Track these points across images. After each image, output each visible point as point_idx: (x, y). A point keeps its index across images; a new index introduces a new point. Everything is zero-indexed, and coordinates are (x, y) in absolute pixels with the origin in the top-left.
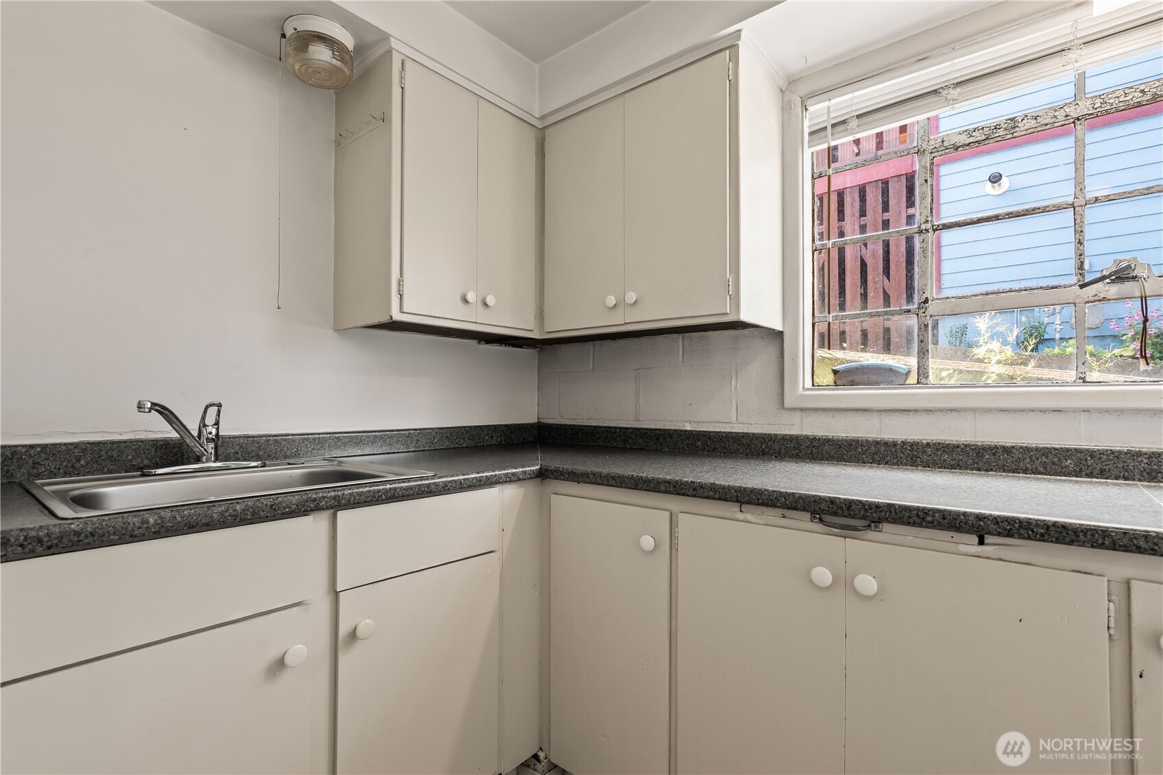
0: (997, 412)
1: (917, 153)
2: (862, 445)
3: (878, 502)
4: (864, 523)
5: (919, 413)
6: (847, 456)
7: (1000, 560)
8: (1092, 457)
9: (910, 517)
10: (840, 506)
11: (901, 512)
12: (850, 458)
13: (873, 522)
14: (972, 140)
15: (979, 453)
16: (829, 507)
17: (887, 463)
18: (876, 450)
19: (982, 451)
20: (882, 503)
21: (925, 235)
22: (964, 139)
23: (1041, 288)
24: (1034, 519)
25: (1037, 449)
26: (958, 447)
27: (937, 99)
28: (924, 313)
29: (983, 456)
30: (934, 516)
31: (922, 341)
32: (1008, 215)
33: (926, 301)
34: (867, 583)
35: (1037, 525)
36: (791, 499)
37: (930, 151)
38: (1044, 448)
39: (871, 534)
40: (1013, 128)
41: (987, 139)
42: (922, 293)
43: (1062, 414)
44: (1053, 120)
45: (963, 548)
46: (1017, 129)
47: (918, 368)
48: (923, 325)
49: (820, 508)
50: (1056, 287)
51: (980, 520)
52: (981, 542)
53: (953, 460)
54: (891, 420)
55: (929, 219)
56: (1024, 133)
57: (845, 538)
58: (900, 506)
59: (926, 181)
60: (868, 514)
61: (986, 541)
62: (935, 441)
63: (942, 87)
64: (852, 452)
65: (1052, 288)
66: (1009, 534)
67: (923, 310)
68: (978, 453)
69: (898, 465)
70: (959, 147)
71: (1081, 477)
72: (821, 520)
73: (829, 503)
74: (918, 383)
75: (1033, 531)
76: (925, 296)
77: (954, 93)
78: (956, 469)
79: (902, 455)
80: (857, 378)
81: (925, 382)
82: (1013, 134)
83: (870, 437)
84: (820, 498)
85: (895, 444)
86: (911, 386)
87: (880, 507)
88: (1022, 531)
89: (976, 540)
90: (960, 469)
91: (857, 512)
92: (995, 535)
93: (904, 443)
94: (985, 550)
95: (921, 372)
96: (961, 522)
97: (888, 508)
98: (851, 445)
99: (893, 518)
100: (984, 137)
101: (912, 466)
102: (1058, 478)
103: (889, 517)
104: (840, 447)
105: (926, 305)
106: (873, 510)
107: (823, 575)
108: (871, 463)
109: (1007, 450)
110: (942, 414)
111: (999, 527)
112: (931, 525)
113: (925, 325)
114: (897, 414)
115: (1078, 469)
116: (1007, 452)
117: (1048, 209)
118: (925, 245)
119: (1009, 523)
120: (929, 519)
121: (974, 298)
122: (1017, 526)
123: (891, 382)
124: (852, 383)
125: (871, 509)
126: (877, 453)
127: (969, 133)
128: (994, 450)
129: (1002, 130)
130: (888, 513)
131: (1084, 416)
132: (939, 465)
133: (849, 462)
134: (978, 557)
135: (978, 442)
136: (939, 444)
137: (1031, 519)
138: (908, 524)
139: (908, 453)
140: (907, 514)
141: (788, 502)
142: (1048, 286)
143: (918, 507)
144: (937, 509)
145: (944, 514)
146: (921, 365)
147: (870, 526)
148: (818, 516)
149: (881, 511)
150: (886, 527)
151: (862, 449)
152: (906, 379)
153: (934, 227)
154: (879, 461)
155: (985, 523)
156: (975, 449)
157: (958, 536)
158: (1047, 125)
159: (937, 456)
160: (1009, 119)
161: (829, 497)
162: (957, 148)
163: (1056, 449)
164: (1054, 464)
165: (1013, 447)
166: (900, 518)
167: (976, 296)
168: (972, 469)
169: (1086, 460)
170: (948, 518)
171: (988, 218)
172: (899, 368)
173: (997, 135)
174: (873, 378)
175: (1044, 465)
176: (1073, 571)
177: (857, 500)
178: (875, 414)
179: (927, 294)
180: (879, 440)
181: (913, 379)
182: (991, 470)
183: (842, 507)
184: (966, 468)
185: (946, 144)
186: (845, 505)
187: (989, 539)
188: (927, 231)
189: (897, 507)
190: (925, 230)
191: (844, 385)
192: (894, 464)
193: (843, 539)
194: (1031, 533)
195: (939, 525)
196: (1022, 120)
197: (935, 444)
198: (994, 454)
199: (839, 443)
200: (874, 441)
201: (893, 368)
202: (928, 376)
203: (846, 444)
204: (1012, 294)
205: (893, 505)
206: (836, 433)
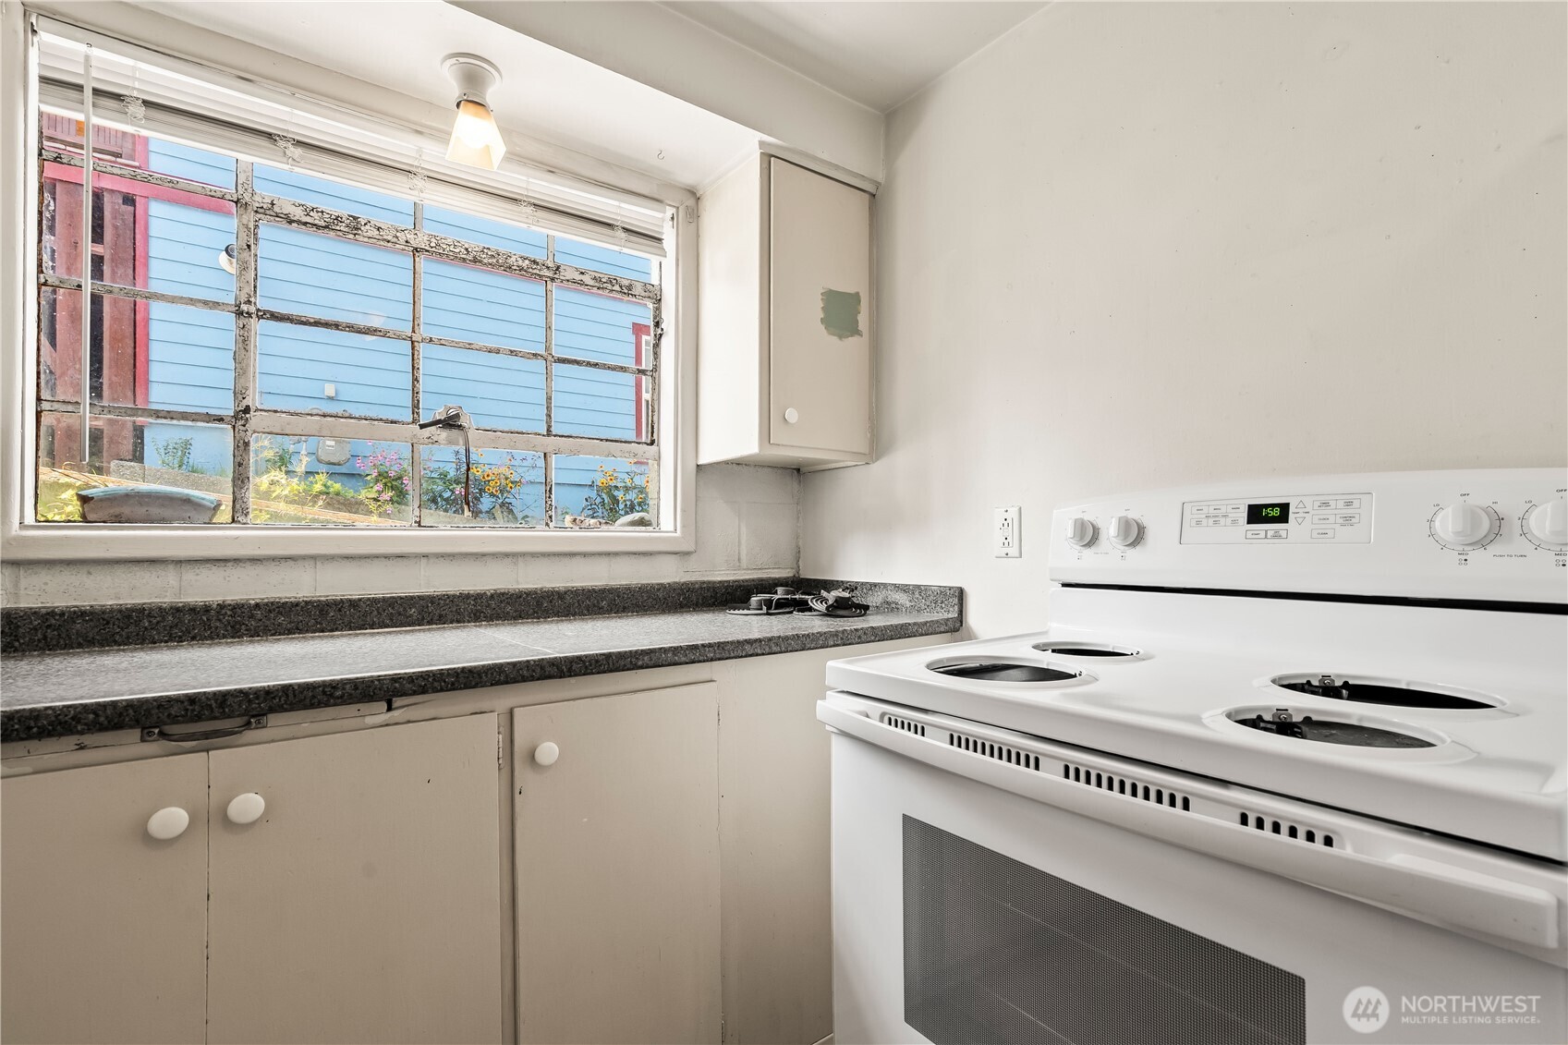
0: (340, 560)
1: (236, 203)
2: (149, 615)
3: (269, 686)
4: (239, 721)
5: (241, 564)
6: (121, 636)
7: (409, 722)
8: (432, 603)
9: (314, 697)
10: (207, 705)
11: (302, 693)
12: (128, 638)
13: (253, 716)
14: (308, 219)
15: (323, 611)
16: (187, 710)
17: (193, 638)
18: (177, 621)
19: (326, 608)
20: (274, 686)
21: (247, 320)
22: (298, 213)
23: (381, 420)
24: (445, 669)
25: (384, 599)
26: (297, 604)
27: (271, 146)
28: (244, 426)
29: (327, 613)
30: (344, 689)
31: (240, 465)
32: (349, 327)
33: (247, 410)
34: (248, 805)
35: (449, 674)
36: (109, 712)
37: (255, 209)
38: (391, 597)
39: (250, 735)
40: (357, 229)
41: (326, 227)
42: (240, 398)
43: (405, 559)
44: (395, 240)
45: (369, 720)
46: (360, 232)
47: (234, 502)
48: (242, 442)
49: (169, 715)
50: (395, 422)
51: (396, 682)
52: (390, 709)
53: (290, 622)
54: (198, 574)
55: (252, 299)
56: (366, 240)
57: (208, 751)
58: (299, 685)
59: (249, 246)
60: (254, 706)
61: (395, 705)
62: (266, 600)
63: (279, 136)
64: (132, 628)
65: (392, 422)
66: (423, 691)
67: (242, 422)
68: (321, 611)
69: (212, 639)
70: (294, 221)
71: (423, 625)
72: (163, 735)
73: (186, 703)
74: (233, 521)
75: (445, 682)
76: (245, 403)
77: (297, 152)
78: (294, 634)
79: (218, 624)
80: (126, 510)
81: (245, 521)
82: (355, 235)
83: (165, 603)
84: (170, 700)
85: (207, 609)
86: (221, 526)
87: (272, 693)
88: (436, 684)
89: (385, 705)
90: (299, 633)
91: (237, 707)
92: (411, 695)
93: (222, 606)
94: (395, 714)
95: (238, 506)
96: (375, 689)
97: (283, 691)
98: (129, 617)
99: (291, 704)
100: (324, 224)
101: (233, 637)
102: (404, 629)
103: (286, 703)
104: (108, 623)
105: (247, 416)
106: (262, 699)
107: (172, 819)
108: (166, 642)
109: (354, 604)
110: (274, 564)
111: (414, 686)
112: (340, 700)
113: (245, 442)
114: (208, 565)
115: (420, 617)
116: (354, 606)
117: (388, 335)
118: (246, 333)
119: (424, 679)
120: (338, 693)
121: (309, 417)
122: (430, 680)
123: (190, 520)
124: (118, 519)
125: (257, 698)
126: (177, 625)
127: (309, 211)
128: (339, 605)
129: (344, 225)
130: (283, 699)
131: (424, 561)
132: (273, 632)
133: (126, 645)
134: (387, 725)
135: (320, 596)
136: (272, 603)
137: (442, 670)
138: (312, 706)
139: (227, 620)
140: (310, 694)
141: (102, 719)
142: (387, 420)
143: (324, 681)
144: (347, 679)
145: (355, 683)
146: (238, 496)
147: (249, 723)
148: (156, 731)
149: (274, 698)
150: (273, 719)
151: (150, 622)
152: (213, 515)
153: (260, 314)
154: (180, 637)
155: (401, 684)
156: (318, 605)
157: (364, 707)
158: (388, 242)
159: (269, 619)
160: (351, 216)
161: (186, 695)
162: (291, 222)
163: (401, 598)
164: (400, 614)
165: (360, 600)
166: (300, 701)
167: (312, 415)
168: (314, 632)
169: (428, 606)
170: (360, 688)
171: (326, 324)
172: (203, 499)
173: (338, 228)
174: (155, 511)
175: (391, 617)
176: (472, 714)
177: (235, 690)
178: (171, 567)
179: (248, 402)
180: (181, 605)
181: (225, 514)
182: (337, 630)
183: (211, 706)
184: (307, 631)
185: (276, 209)
186: (216, 701)
187: (397, 702)
188: (250, 315)
189: (296, 688)
190: (247, 313)
191: (104, 522)
192: (206, 638)
193: (205, 754)
194: (443, 684)
195: (350, 699)
196: (365, 224)
197: (267, 604)
198: (340, 610)
199: (106, 616)
200: (171, 608)
201: (192, 498)
202: (248, 512)
203: (119, 616)
204: (352, 421)
205: (291, 685)
206: (95, 600)
